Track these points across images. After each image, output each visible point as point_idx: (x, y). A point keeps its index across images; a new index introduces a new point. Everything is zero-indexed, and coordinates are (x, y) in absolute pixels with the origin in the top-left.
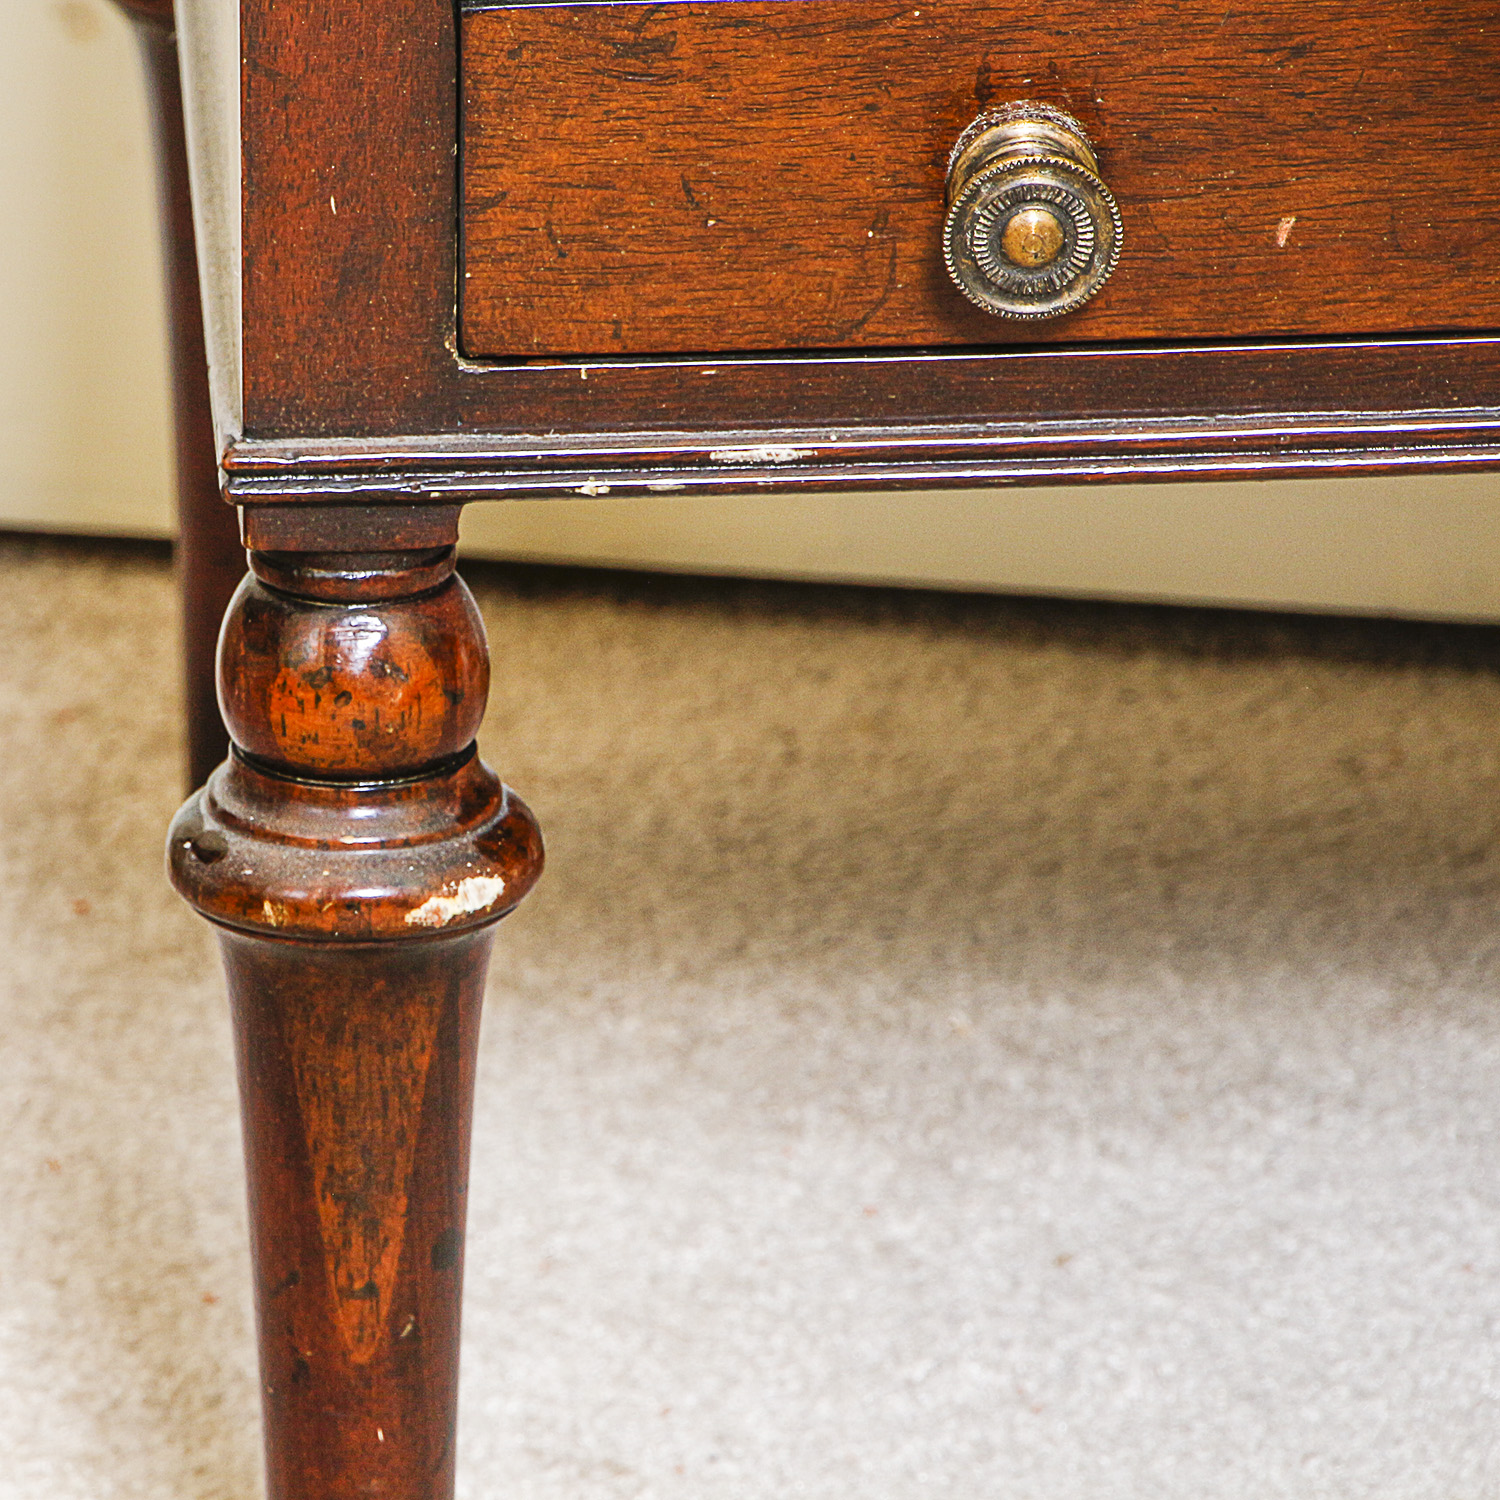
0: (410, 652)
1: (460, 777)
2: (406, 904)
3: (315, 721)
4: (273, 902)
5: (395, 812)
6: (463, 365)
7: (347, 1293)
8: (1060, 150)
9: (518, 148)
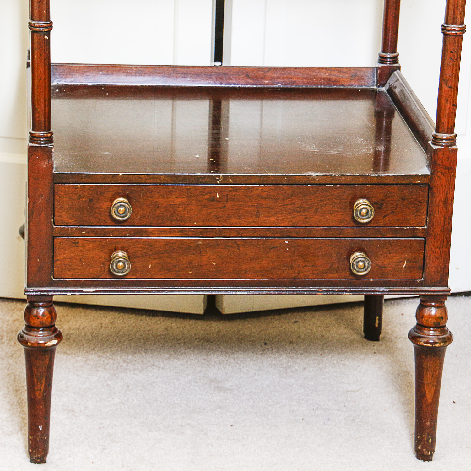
0: (47, 313)
1: (53, 328)
2: (45, 343)
3: (35, 321)
4: (30, 343)
5: (45, 332)
6: (54, 279)
7: (38, 390)
8: (124, 256)
9: (60, 254)
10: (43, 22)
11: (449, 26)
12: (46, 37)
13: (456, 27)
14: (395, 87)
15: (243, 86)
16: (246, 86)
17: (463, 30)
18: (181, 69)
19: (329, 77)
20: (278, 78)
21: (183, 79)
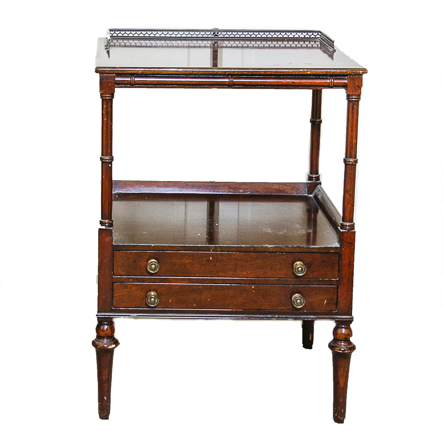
0: (109, 328)
1: (112, 338)
2: (108, 347)
3: (102, 333)
4: (99, 346)
5: (108, 340)
6: (113, 308)
7: (104, 375)
8: (155, 295)
9: (117, 293)
10: (108, 157)
11: (348, 159)
12: (110, 165)
13: (351, 160)
14: (318, 195)
15: (227, 193)
16: (229, 193)
17: (356, 162)
18: (190, 183)
19: (278, 188)
20: (247, 189)
21: (191, 189)
